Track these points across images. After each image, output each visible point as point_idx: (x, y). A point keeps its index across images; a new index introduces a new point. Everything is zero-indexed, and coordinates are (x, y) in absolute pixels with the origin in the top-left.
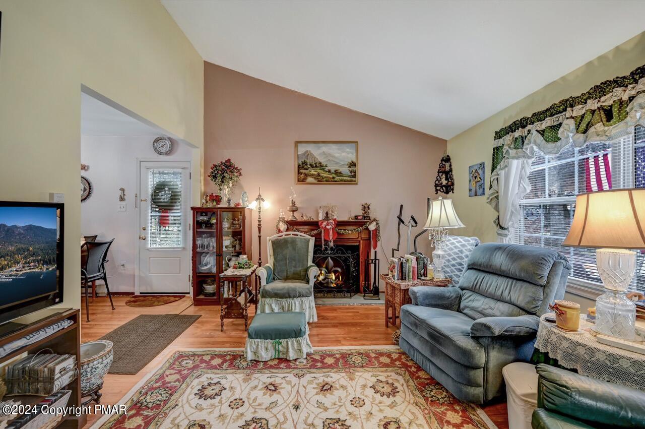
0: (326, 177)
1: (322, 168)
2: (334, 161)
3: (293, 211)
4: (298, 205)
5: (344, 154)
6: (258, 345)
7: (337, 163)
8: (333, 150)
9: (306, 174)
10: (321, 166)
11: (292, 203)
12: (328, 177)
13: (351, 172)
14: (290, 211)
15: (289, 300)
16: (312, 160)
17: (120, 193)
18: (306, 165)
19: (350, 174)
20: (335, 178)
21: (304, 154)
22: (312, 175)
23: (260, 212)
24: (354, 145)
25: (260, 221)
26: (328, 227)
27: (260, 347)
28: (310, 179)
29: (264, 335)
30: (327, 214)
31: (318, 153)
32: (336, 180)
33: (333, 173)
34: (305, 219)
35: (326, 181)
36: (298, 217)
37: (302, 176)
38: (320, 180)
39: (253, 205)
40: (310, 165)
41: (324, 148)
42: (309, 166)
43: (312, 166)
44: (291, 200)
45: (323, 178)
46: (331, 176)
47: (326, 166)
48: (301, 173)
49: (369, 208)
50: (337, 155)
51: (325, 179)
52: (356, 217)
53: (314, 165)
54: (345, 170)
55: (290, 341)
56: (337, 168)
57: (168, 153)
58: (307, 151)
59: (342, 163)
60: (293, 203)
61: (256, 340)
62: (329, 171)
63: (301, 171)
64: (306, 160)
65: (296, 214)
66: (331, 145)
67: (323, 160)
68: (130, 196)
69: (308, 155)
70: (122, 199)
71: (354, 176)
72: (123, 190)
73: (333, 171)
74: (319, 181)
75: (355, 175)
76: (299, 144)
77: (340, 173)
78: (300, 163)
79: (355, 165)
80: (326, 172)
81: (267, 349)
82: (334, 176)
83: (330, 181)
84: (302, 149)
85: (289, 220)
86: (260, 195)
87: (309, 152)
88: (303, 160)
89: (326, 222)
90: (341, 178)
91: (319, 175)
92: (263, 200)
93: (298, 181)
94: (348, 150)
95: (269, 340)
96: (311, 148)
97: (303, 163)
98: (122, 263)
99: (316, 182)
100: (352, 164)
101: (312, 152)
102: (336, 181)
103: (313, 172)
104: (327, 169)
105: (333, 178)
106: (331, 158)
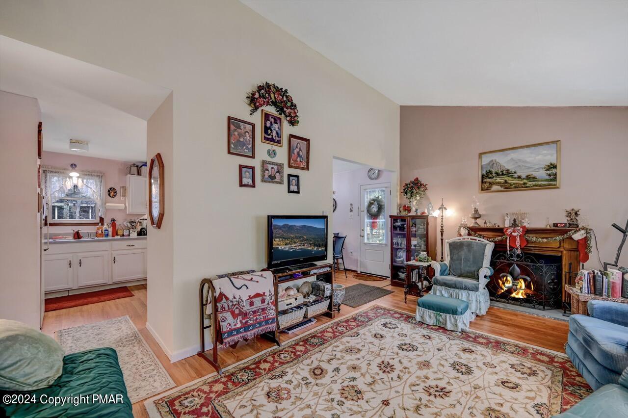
0: (514, 184)
1: (510, 175)
2: (525, 166)
3: (476, 218)
4: (480, 212)
5: (540, 157)
6: (424, 312)
7: (529, 168)
8: (526, 156)
9: (490, 183)
10: (509, 173)
11: (475, 211)
12: (517, 183)
13: (550, 175)
14: (472, 218)
15: (457, 290)
16: (497, 168)
17: (350, 207)
18: (491, 174)
19: (548, 177)
20: (528, 183)
21: (489, 164)
22: (498, 184)
23: (442, 219)
24: (554, 145)
25: (442, 227)
26: (514, 234)
27: (425, 314)
28: (495, 187)
29: (429, 306)
30: (515, 220)
31: (505, 161)
32: (528, 185)
33: (524, 179)
34: (488, 225)
35: (515, 187)
36: (481, 223)
37: (487, 185)
38: (507, 187)
39: (436, 213)
40: (496, 173)
41: (512, 154)
42: (494, 175)
43: (497, 174)
44: (473, 208)
45: (511, 185)
46: (522, 182)
47: (515, 173)
48: (485, 183)
49: (576, 214)
50: (528, 160)
51: (513, 186)
52: (556, 225)
53: (501, 173)
54: (542, 174)
55: (448, 315)
56: (529, 174)
57: (376, 178)
58: (492, 160)
59: (537, 167)
60: (476, 211)
61: (423, 309)
62: (519, 177)
63: (485, 180)
64: (491, 169)
65: (478, 221)
66: (521, 150)
67: (511, 168)
68: (355, 209)
69: (494, 164)
70: (351, 211)
71: (555, 179)
72: (351, 205)
73: (524, 176)
74: (506, 188)
75: (556, 178)
76: (483, 156)
77: (534, 178)
78: (484, 172)
79: (555, 167)
80: (515, 178)
81: (430, 317)
82: (525, 181)
83: (517, 187)
84: (486, 160)
85: (471, 226)
86: (442, 205)
87: (494, 161)
88: (488, 170)
89: (513, 228)
90: (534, 183)
91: (506, 182)
92: (445, 209)
93: (482, 190)
94: (545, 152)
95: (432, 311)
96: (497, 157)
97: (487, 173)
98: (351, 251)
99: (502, 189)
100: (553, 166)
101: (498, 161)
102: (527, 187)
103: (498, 180)
104: (516, 175)
105: (524, 184)
106: (521, 164)
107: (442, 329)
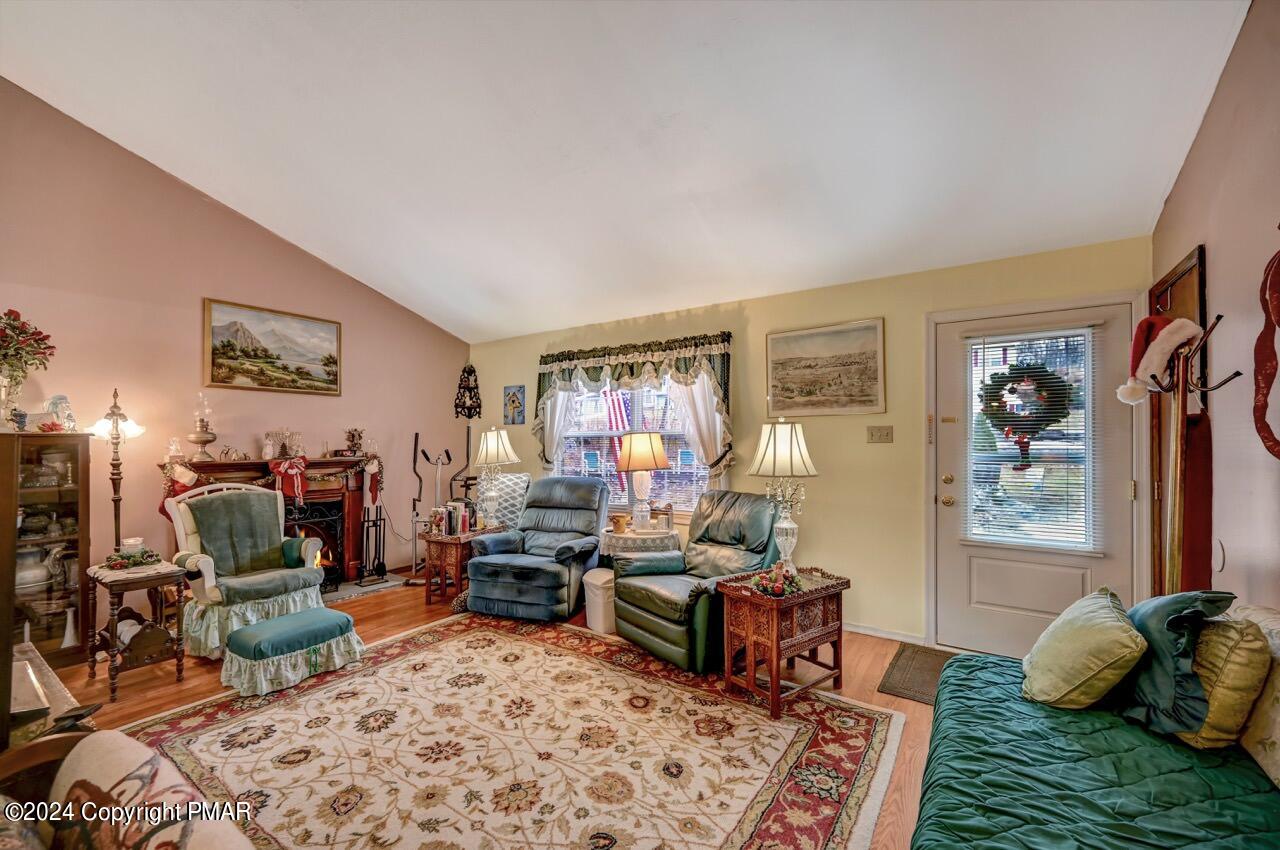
0: (276, 378)
1: (269, 360)
2: (295, 351)
3: (205, 443)
4: (214, 428)
5: (315, 341)
6: (279, 664)
7: (301, 355)
8: (295, 331)
9: (231, 369)
10: (267, 356)
11: (202, 427)
12: (281, 379)
13: (328, 374)
14: (196, 443)
15: (280, 598)
16: (246, 341)
18: (233, 350)
19: (326, 377)
20: (297, 382)
21: (228, 327)
22: (246, 373)
23: (117, 444)
24: (334, 327)
25: (116, 466)
26: (290, 472)
28: (240, 380)
29: (288, 646)
30: (284, 447)
31: (261, 331)
32: (298, 385)
33: (292, 372)
34: (234, 457)
35: (279, 385)
36: (215, 453)
37: (223, 372)
38: (264, 383)
39: (100, 430)
40: (242, 351)
41: (273, 323)
42: (239, 353)
43: (246, 354)
44: (198, 419)
45: (271, 380)
46: (288, 378)
47: (278, 358)
48: (220, 366)
49: (360, 437)
50: (300, 340)
51: (275, 382)
52: (336, 453)
53: (252, 353)
54: (318, 370)
55: (333, 642)
56: (301, 365)
58: (235, 323)
59: (311, 356)
60: (205, 426)
61: (275, 658)
62: (285, 368)
63: (220, 361)
64: (233, 341)
65: (209, 448)
66: (288, 319)
67: (273, 349)
69: (238, 330)
71: (335, 382)
73: (292, 368)
74: (262, 385)
75: (336, 380)
76: (215, 306)
77: (308, 374)
78: (218, 344)
79: (335, 363)
80: (279, 368)
81: (294, 667)
82: (295, 377)
83: (282, 386)
84: (221, 317)
85: (195, 460)
86: (115, 406)
87: (239, 325)
88: (225, 340)
89: (288, 462)
90: (308, 382)
91: (262, 372)
92: (124, 417)
93: (213, 380)
94: (322, 334)
95: (299, 652)
96: (245, 319)
97: (224, 346)
99: (255, 385)
100: (331, 361)
101: (247, 325)
102: (298, 388)
103: (248, 365)
104: (279, 363)
105: (293, 381)
106: (288, 345)
107: (322, 675)
